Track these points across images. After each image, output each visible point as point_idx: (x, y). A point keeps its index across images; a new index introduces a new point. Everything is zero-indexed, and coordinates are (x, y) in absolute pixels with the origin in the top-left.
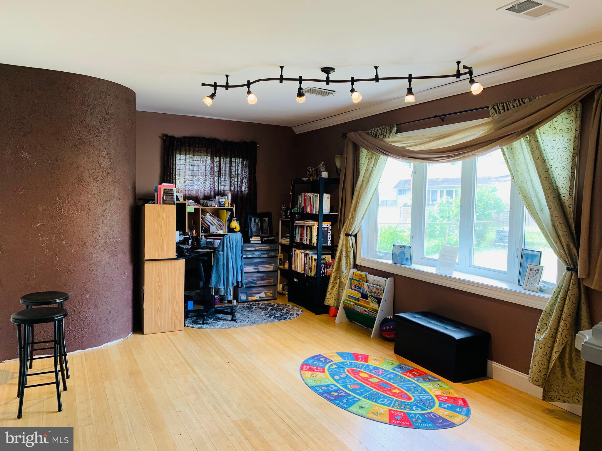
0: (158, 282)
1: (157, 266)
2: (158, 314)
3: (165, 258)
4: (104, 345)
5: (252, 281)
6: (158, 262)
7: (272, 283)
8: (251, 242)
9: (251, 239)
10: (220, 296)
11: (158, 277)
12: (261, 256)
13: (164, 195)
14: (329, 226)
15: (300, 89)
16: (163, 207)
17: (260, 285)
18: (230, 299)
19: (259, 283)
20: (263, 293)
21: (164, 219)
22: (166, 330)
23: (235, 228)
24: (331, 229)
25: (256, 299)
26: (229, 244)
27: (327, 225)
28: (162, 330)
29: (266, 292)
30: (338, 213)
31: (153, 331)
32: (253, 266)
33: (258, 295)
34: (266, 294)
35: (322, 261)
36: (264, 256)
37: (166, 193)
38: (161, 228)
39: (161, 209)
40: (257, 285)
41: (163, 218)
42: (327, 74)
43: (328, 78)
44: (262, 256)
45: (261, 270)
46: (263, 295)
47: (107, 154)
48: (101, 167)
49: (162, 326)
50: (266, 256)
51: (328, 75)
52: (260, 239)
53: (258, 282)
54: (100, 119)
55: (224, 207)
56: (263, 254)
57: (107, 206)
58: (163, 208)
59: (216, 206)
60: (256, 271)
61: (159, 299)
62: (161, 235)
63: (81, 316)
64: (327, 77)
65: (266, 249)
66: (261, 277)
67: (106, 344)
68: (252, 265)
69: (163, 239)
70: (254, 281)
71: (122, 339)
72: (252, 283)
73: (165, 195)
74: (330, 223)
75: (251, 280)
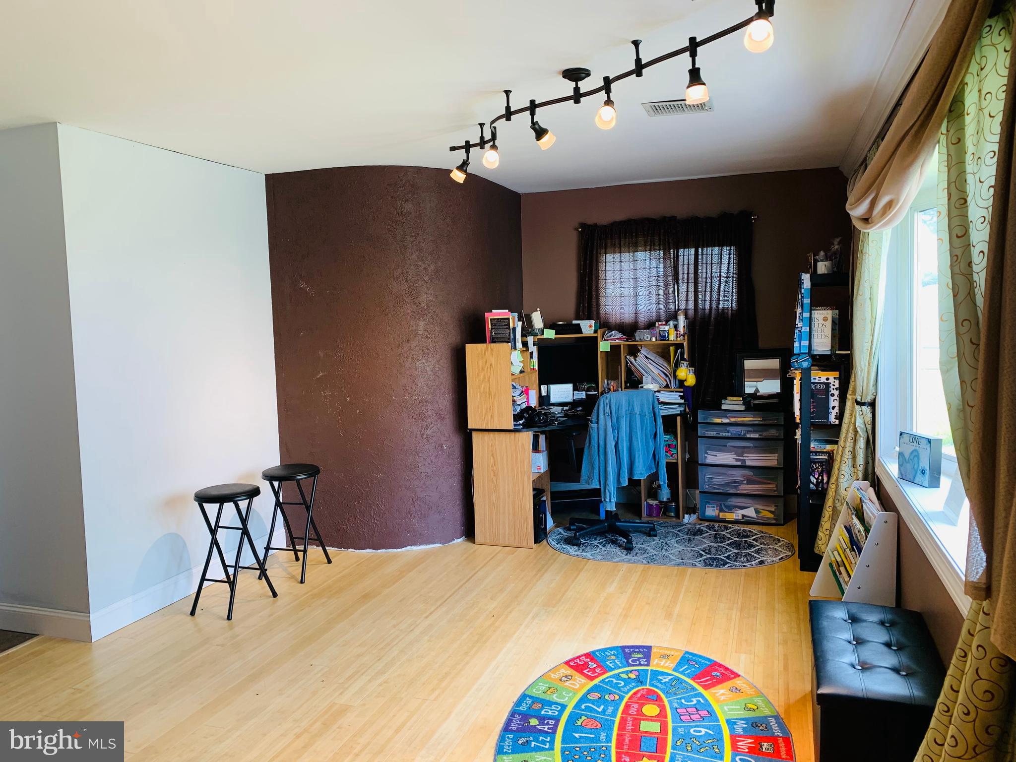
0: (492, 466)
1: (490, 439)
2: (494, 517)
3: (497, 428)
4: (405, 548)
5: (729, 483)
6: (492, 434)
7: (775, 491)
8: (724, 407)
9: (723, 401)
10: (661, 502)
11: (492, 458)
12: (745, 434)
13: (492, 329)
14: (831, 380)
15: (534, 124)
16: (491, 348)
17: (745, 492)
18: (609, 510)
19: (745, 488)
20: (752, 509)
21: (492, 367)
22: (507, 543)
23: (686, 380)
24: (837, 386)
25: (735, 518)
26: (608, 410)
27: (828, 379)
28: (501, 542)
29: (759, 507)
30: (849, 352)
31: (488, 541)
32: (733, 453)
33: (741, 512)
34: (757, 511)
35: (811, 457)
36: (752, 436)
37: (495, 325)
38: (489, 381)
39: (488, 350)
40: (738, 492)
41: (491, 365)
42: (575, 83)
43: (577, 89)
44: (748, 436)
45: (749, 463)
46: (750, 512)
47: (402, 273)
48: (394, 293)
49: (501, 536)
50: (757, 436)
51: (577, 84)
52: (741, 403)
53: (742, 487)
54: (389, 225)
55: (668, 340)
56: (749, 432)
57: (405, 349)
58: (492, 350)
59: (654, 339)
60: (739, 463)
61: (495, 492)
62: (490, 394)
63: (370, 502)
64: (574, 88)
65: (757, 422)
66: (749, 477)
67: (409, 548)
68: (731, 452)
69: (493, 397)
70: (731, 482)
71: (438, 545)
72: (727, 485)
73: (494, 329)
74: (837, 374)
75: (727, 480)
